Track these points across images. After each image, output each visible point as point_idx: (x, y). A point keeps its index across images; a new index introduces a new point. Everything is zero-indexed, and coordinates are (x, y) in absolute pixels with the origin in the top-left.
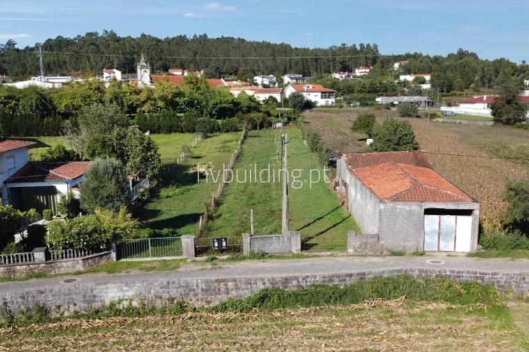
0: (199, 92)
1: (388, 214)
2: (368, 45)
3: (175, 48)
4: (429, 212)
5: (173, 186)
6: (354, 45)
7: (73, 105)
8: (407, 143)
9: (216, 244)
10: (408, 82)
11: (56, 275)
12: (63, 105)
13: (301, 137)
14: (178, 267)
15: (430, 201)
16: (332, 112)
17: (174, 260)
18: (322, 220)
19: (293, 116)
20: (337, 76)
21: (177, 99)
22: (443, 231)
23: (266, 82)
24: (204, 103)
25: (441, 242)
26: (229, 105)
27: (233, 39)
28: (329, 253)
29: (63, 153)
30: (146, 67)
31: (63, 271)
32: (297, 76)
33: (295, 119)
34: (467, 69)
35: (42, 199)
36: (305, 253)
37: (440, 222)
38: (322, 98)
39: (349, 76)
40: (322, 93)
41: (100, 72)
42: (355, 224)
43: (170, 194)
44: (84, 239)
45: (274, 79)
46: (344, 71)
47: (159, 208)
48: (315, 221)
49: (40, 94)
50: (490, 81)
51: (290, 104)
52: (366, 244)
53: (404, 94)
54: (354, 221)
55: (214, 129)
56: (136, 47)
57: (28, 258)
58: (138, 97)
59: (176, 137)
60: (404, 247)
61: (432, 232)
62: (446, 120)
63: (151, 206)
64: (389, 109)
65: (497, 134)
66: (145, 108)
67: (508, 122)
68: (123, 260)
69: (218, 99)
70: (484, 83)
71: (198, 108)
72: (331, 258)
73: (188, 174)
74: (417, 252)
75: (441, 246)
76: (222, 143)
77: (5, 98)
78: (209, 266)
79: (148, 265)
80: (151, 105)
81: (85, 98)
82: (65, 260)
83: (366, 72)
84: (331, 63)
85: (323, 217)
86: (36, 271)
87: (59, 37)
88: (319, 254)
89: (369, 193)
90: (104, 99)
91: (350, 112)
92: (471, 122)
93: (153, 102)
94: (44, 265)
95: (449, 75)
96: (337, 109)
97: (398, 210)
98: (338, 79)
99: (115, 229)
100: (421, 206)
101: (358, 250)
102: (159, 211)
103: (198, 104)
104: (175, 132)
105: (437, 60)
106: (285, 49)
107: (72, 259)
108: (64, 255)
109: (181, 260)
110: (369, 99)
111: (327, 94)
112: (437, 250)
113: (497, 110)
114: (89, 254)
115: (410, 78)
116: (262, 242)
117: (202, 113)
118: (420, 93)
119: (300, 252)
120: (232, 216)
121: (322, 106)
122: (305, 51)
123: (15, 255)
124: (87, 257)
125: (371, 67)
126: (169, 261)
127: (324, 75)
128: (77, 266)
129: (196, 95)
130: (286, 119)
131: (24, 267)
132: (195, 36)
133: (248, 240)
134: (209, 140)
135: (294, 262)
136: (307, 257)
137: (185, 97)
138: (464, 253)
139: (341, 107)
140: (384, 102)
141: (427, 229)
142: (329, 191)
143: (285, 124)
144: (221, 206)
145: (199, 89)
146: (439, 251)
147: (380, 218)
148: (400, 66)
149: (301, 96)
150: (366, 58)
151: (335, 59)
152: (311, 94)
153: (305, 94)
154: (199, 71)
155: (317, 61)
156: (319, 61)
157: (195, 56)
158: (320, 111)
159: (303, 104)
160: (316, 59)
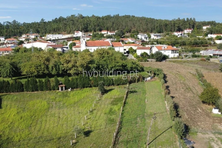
2: (191, 19)
6: (184, 19)
10: (213, 38)
23: (143, 38)
32: (157, 34)
38: (172, 53)
39: (182, 34)
40: (172, 50)
41: (74, 32)
45: (147, 36)
55: (110, 84)
83: (189, 31)
84: (173, 27)
87: (60, 17)
96: (179, 59)
104: (87, 87)
111: (175, 51)
115: (213, 36)
121: (172, 58)
122: (161, 21)
125: (192, 29)
127: (170, 33)
149: (161, 53)
150: (190, 25)
151: (175, 25)
152: (166, 51)
153: (163, 52)
154: (114, 31)
155: (166, 26)
156: (167, 26)
157: (113, 25)
158: (171, 61)
159: (162, 58)
160: (166, 25)
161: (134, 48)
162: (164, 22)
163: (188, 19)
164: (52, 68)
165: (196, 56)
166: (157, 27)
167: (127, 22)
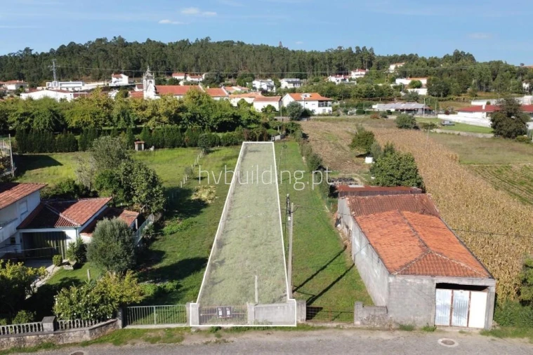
0: (202, 106)
1: (397, 287)
2: (364, 48)
3: (178, 53)
4: (440, 286)
5: (176, 217)
6: (350, 49)
7: (83, 122)
8: (410, 177)
9: (220, 313)
10: (404, 86)
11: (64, 345)
12: (74, 121)
13: (300, 152)
14: (183, 339)
15: (442, 275)
16: (329, 121)
17: (178, 329)
18: (325, 270)
19: (291, 129)
20: (333, 79)
21: (181, 114)
22: (455, 306)
23: (265, 87)
24: (206, 117)
25: (453, 317)
26: (230, 119)
27: (233, 42)
28: (335, 325)
29: (72, 188)
30: (152, 78)
31: (70, 341)
32: (294, 80)
33: (293, 131)
34: (463, 72)
35: (52, 244)
36: (310, 324)
37: (452, 297)
38: (319, 106)
39: (345, 79)
40: (320, 101)
41: (109, 77)
42: (360, 278)
43: (174, 229)
44: (90, 311)
45: (272, 83)
46: (341, 74)
47: (162, 249)
48: (318, 272)
49: (53, 112)
50: (487, 84)
51: (288, 113)
52: (374, 316)
53: (400, 99)
54: (358, 274)
55: (214, 143)
56: (141, 52)
57: (37, 328)
58: (144, 113)
59: (180, 153)
60: (414, 321)
61: (445, 306)
62: (444, 131)
63: (156, 246)
64: (386, 117)
65: (498, 149)
66: (150, 124)
67: (509, 135)
68: (128, 327)
69: (219, 113)
70: (481, 88)
71: (199, 122)
72: (338, 331)
73: (190, 200)
74: (428, 327)
75: (453, 321)
76: (223, 160)
77: (22, 115)
78: (213, 338)
79: (153, 335)
80: (156, 120)
81: (94, 115)
82: (72, 330)
83: (361, 75)
84: (328, 66)
85: (325, 267)
86: (45, 341)
87: (72, 43)
88: (325, 325)
89: (376, 257)
90: (111, 115)
91: (347, 120)
92: (471, 134)
93: (157, 118)
94: (52, 335)
95: (447, 78)
96: (334, 117)
97: (408, 284)
98: (334, 83)
99: (121, 297)
100: (433, 281)
101: (366, 322)
102: (163, 253)
103: (200, 119)
104: (178, 146)
105: (433, 62)
106: (282, 52)
107: (79, 329)
108: (72, 325)
109: (186, 328)
110: (366, 106)
111: (324, 103)
112: (448, 324)
113: (497, 122)
114: (95, 323)
115: (406, 82)
116: (266, 311)
117: (204, 128)
118: (416, 98)
119: (305, 322)
120: (235, 262)
121: (319, 115)
122: (303, 53)
123: (25, 325)
124: (94, 326)
125: (367, 70)
126: (174, 329)
127: (320, 78)
128: (84, 337)
129: (198, 109)
130: (284, 132)
131: (33, 337)
132: (197, 40)
133: (253, 310)
134: (210, 155)
135: (300, 336)
136: (313, 328)
137: (187, 112)
138: (477, 329)
139: (338, 115)
140: (381, 110)
141: (438, 303)
142: (330, 228)
143: (283, 137)
144: (224, 248)
145: (201, 103)
146: (451, 326)
147: (390, 292)
148: (396, 68)
149: (299, 106)
150: (362, 61)
151: (331, 62)
152: (308, 103)
153: (302, 103)
154: (201, 75)
155: (313, 64)
156: (316, 64)
157: (197, 61)
158: (318, 120)
159: (300, 114)
160: (313, 62)
161: (249, 100)
162: (309, 56)
163: (357, 48)
164: (119, 118)
165: (364, 113)
166: (294, 66)
167: (228, 55)
